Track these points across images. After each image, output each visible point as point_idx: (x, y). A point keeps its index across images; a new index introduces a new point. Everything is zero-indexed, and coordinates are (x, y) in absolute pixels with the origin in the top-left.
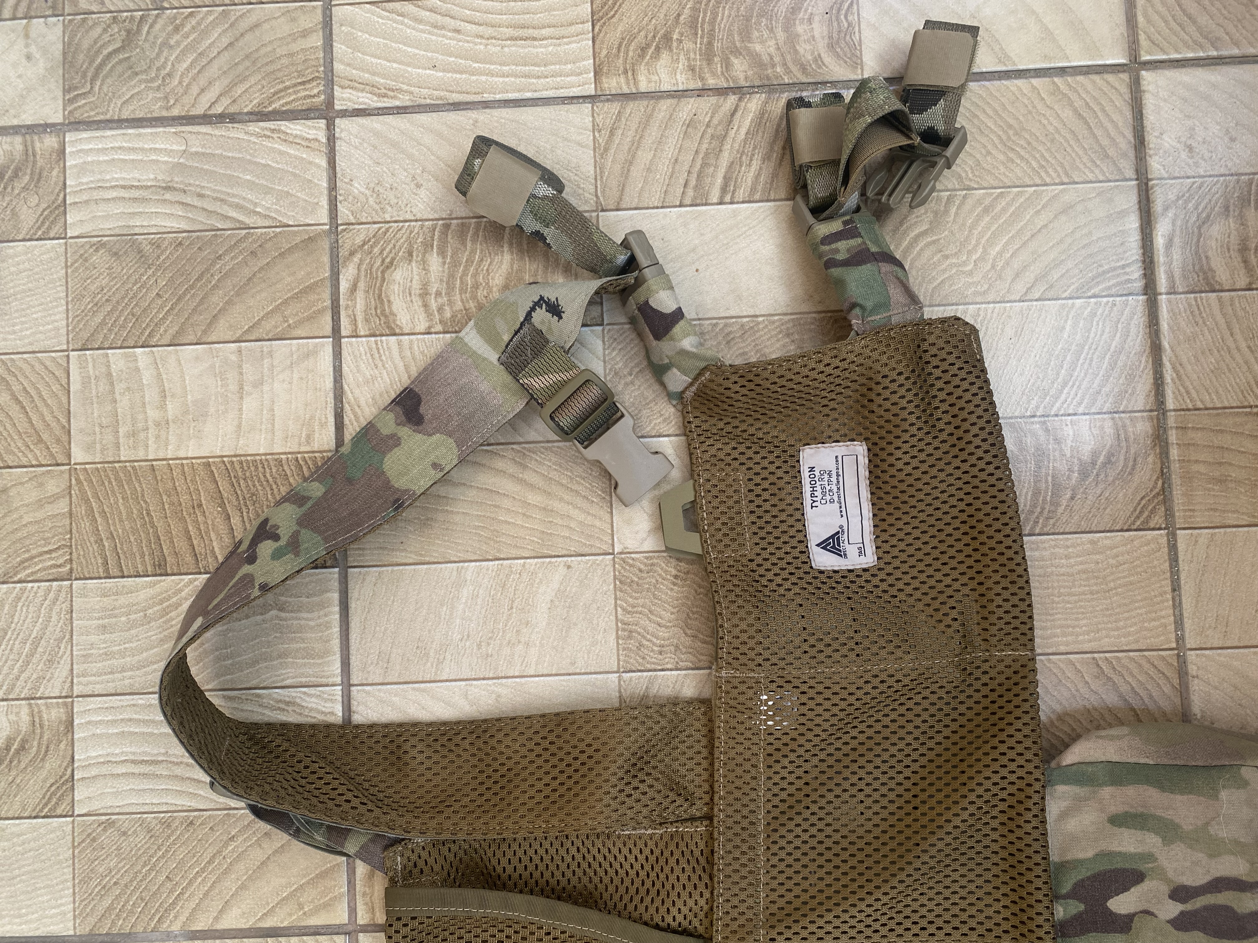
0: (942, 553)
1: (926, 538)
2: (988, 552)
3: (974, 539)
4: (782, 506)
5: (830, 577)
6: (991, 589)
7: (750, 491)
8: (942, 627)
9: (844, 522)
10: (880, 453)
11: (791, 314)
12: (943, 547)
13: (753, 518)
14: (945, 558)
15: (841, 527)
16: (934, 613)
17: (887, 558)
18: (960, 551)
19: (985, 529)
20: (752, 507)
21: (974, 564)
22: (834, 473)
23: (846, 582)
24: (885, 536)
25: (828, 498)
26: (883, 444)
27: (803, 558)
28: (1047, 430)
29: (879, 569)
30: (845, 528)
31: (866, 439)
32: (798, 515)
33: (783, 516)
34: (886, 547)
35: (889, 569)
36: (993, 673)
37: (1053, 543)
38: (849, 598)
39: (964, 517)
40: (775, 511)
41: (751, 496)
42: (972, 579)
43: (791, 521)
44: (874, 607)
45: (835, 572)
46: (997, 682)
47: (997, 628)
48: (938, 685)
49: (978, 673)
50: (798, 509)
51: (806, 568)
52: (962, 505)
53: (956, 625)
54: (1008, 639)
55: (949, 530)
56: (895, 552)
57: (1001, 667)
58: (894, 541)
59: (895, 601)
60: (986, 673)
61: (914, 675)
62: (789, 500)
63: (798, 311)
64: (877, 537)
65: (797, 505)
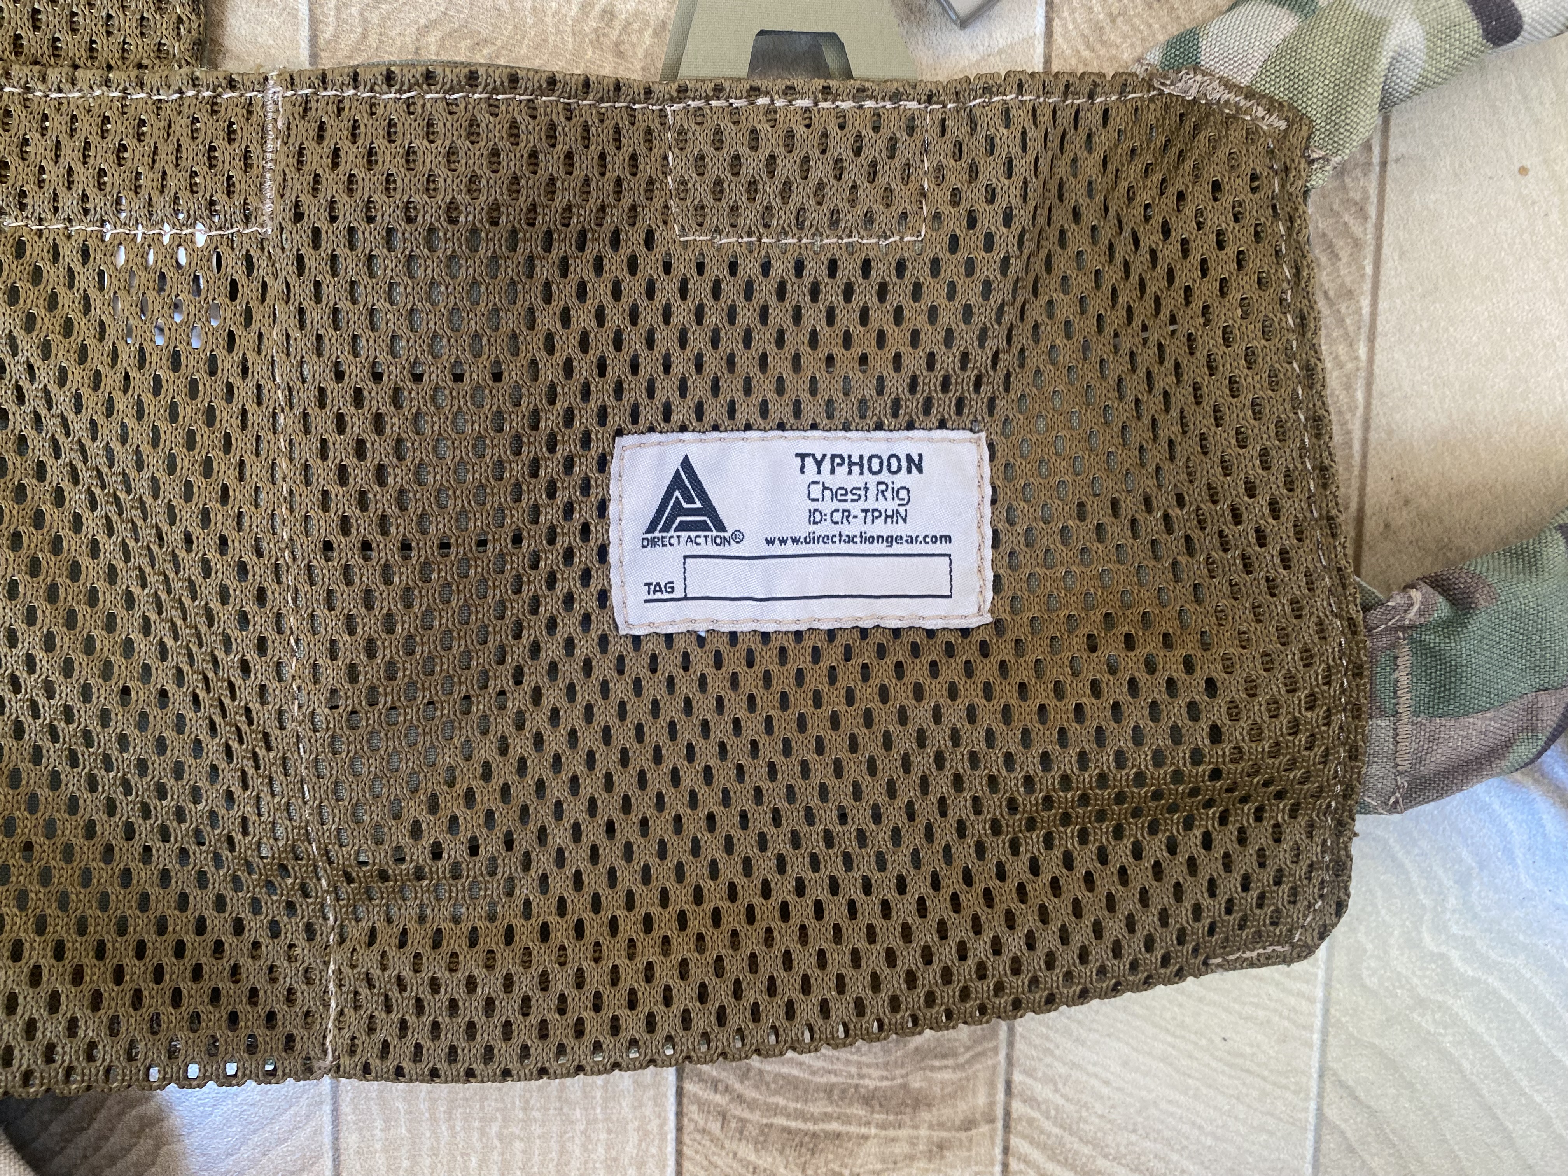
0: (644, 823)
1: (691, 778)
2: (641, 961)
3: (682, 920)
4: (812, 363)
5: (586, 487)
6: (527, 964)
7: (866, 267)
8: (415, 810)
9: (752, 545)
10: (958, 663)
11: (1365, 441)
12: (660, 827)
13: (781, 268)
14: (627, 830)
15: (738, 537)
16: (461, 788)
17: (637, 666)
18: (646, 876)
19: (710, 956)
20: (815, 269)
21: (606, 915)
22: (900, 529)
23: (569, 537)
24: (702, 663)
25: (827, 506)
26: (987, 670)
27: (650, 413)
28: (969, 1124)
29: (604, 641)
30: (734, 549)
31: (998, 625)
32: (780, 409)
33: (779, 364)
34: (670, 664)
35: (604, 668)
36: (272, 951)
37: (653, 1126)
38: (517, 540)
39: (749, 894)
40: (796, 340)
41: (849, 269)
42: (562, 906)
43: (764, 387)
44: (484, 613)
45: (602, 508)
46: (245, 961)
47: (407, 973)
48: (236, 789)
49: (273, 907)
50: (797, 412)
51: (617, 417)
52: (783, 890)
53: (419, 853)
54: (372, 1003)
55: (713, 848)
56: (654, 688)
57: (289, 975)
58: (686, 686)
59: (503, 679)
60: (275, 930)
61: (264, 716)
62: (829, 386)
63: (1372, 461)
64: (701, 641)
65: (812, 409)
